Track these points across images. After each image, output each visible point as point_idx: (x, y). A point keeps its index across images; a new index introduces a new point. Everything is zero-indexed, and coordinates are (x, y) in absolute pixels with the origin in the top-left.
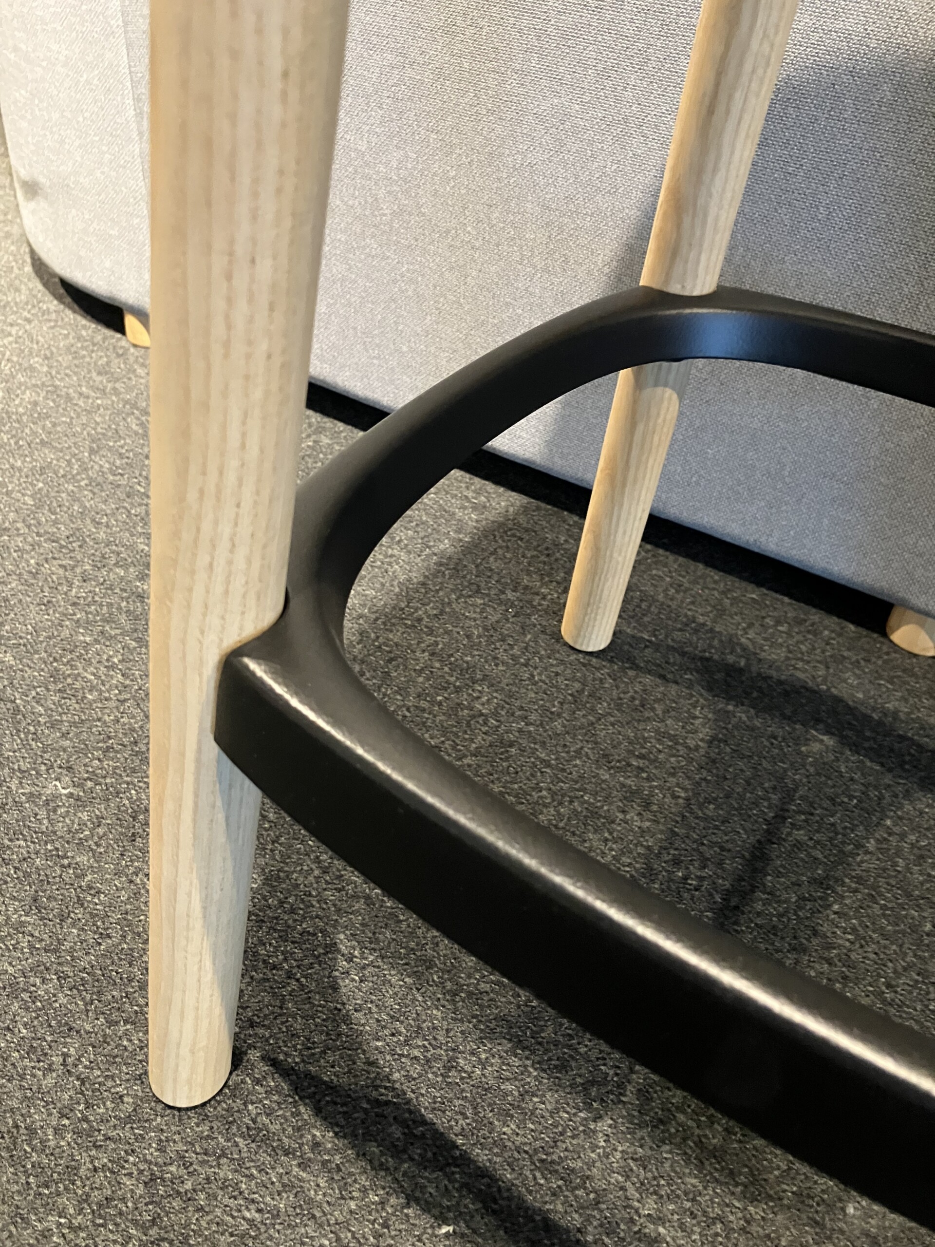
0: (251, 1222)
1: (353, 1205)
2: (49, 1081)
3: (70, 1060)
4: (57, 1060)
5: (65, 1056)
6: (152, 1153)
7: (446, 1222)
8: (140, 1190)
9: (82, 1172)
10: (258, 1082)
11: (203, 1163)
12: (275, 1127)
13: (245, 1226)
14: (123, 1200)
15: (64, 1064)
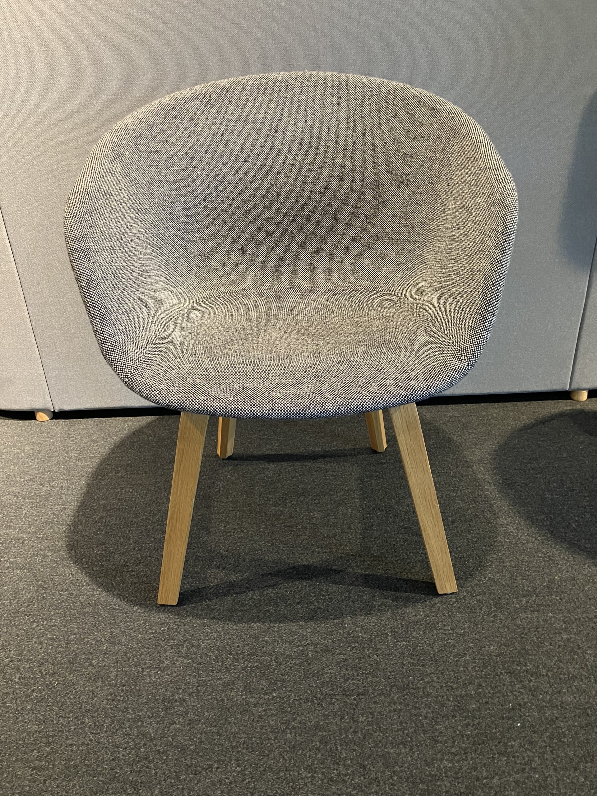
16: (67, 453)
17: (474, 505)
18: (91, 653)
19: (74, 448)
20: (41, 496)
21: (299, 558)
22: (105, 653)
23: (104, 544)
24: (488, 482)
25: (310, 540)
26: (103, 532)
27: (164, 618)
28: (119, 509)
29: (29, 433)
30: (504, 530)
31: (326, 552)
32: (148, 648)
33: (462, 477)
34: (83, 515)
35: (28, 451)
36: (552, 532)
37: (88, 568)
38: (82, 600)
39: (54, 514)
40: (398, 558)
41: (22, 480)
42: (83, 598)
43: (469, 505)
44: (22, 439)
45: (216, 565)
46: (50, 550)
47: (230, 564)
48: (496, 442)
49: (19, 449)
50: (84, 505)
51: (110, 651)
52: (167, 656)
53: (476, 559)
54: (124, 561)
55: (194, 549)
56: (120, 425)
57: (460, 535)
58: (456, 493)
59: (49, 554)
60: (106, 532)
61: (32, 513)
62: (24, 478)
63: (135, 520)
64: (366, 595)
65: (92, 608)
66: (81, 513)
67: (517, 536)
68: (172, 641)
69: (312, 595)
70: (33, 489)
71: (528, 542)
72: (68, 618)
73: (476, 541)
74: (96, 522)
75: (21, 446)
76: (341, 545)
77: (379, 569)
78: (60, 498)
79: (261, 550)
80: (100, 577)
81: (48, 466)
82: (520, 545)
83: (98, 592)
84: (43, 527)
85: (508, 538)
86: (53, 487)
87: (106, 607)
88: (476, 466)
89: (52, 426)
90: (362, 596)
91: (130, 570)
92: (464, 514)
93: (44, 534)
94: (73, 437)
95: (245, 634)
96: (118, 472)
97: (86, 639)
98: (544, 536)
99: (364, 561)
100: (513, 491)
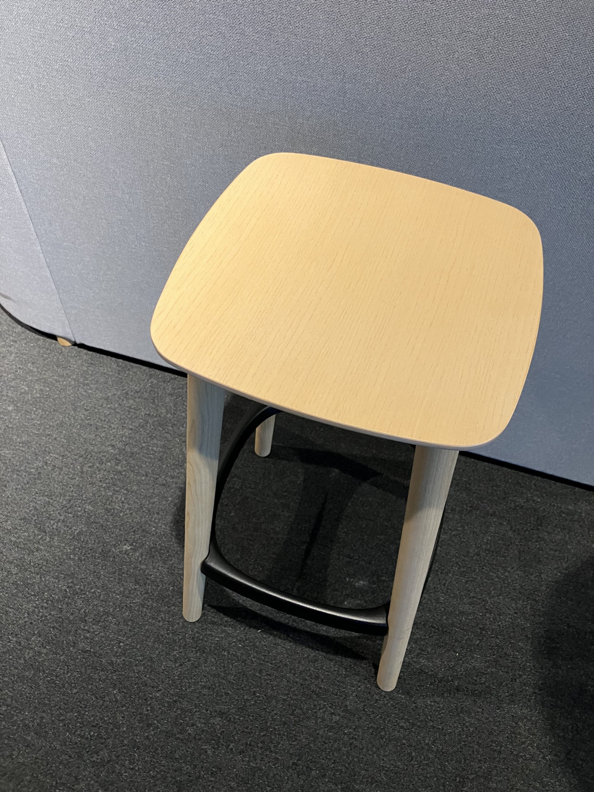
0: (218, 641)
1: (238, 632)
2: (161, 624)
3: (163, 618)
4: (160, 619)
5: (162, 617)
6: (190, 633)
7: (259, 629)
8: (191, 641)
9: (177, 641)
10: (208, 611)
11: (203, 632)
12: (216, 620)
13: (216, 642)
14: (188, 644)
15: (162, 619)
16: (75, 410)
17: (494, 670)
18: (15, 740)
19: (84, 405)
20: (30, 473)
21: (265, 680)
22: (27, 746)
23: (72, 575)
24: (527, 636)
25: (286, 656)
26: (77, 558)
27: (98, 718)
28: (102, 526)
29: (46, 362)
30: (513, 727)
31: (297, 683)
32: (70, 757)
33: (499, 615)
34: (63, 521)
35: (36, 393)
36: (569, 753)
37: (46, 608)
38: (27, 657)
39: (36, 509)
40: (372, 725)
41: (19, 440)
42: (29, 653)
43: (488, 667)
44: (35, 370)
45: (175, 655)
46: (17, 566)
47: (189, 661)
48: (565, 565)
49: (28, 386)
50: (68, 506)
51: (33, 745)
52: (85, 776)
53: (460, 762)
54: (84, 612)
55: (159, 621)
56: (144, 380)
57: (458, 714)
58: (481, 641)
59: (14, 571)
60: (79, 558)
61: (15, 499)
62: (21, 438)
63: (113, 549)
64: (316, 770)
65: (33, 672)
66: (62, 518)
67: (523, 743)
68: (95, 756)
69: (260, 745)
70: (26, 458)
71: (532, 758)
72: (6, 679)
73: (472, 734)
74: (74, 538)
75: (31, 381)
76: (317, 678)
77: (345, 734)
78: (48, 485)
79: (229, 653)
80: (53, 628)
81: (50, 426)
82: (521, 760)
83: (45, 650)
84: (20, 526)
85: (511, 743)
86: (47, 463)
87: (47, 677)
88: (524, 601)
89: (72, 357)
90: (312, 769)
91: (86, 628)
92: (476, 681)
93: (18, 538)
94: (87, 385)
95: (171, 777)
96: (118, 463)
97: (15, 718)
98: (556, 755)
99: (333, 713)
100: (551, 663)
